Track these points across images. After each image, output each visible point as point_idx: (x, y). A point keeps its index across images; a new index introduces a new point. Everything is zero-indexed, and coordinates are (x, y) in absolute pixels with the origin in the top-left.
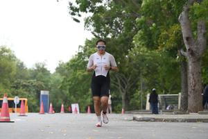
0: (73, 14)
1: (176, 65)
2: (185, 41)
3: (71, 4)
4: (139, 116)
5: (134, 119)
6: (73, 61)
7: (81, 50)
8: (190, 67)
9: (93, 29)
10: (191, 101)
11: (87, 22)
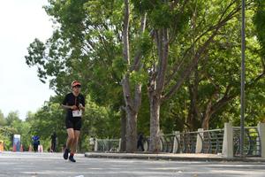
0: (41, 76)
1: (118, 117)
2: (125, 99)
3: (40, 69)
4: (89, 154)
5: (86, 156)
6: (39, 112)
7: (46, 104)
8: (129, 119)
9: (56, 88)
10: (128, 144)
11: (52, 83)
